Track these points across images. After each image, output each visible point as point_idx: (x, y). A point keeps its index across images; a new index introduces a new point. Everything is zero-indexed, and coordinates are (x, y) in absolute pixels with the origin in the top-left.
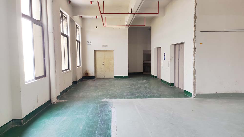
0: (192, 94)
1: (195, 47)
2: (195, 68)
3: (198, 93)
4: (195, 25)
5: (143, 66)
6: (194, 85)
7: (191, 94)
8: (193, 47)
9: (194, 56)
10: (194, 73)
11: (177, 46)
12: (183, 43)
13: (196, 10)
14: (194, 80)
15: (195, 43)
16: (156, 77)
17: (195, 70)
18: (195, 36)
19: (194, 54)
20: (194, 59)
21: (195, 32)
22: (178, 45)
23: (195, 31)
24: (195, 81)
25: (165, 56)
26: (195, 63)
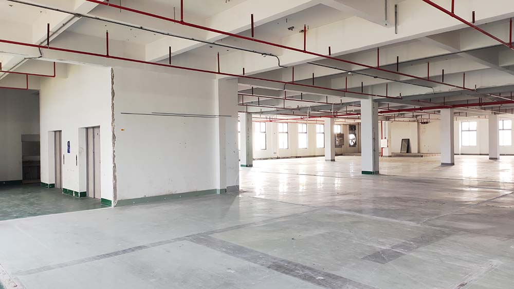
0: (112, 202)
1: (114, 134)
2: (115, 164)
3: (120, 199)
4: (113, 104)
5: (23, 167)
6: (115, 188)
7: (110, 202)
8: (111, 134)
9: (114, 146)
10: (114, 171)
11: (91, 131)
12: (99, 127)
13: (113, 83)
14: (114, 182)
15: (114, 128)
16: (53, 186)
17: (115, 167)
18: (113, 120)
19: (114, 143)
20: (114, 152)
21: (113, 113)
22: (92, 129)
23: (113, 111)
24: (116, 182)
25: (69, 146)
26: (114, 156)
